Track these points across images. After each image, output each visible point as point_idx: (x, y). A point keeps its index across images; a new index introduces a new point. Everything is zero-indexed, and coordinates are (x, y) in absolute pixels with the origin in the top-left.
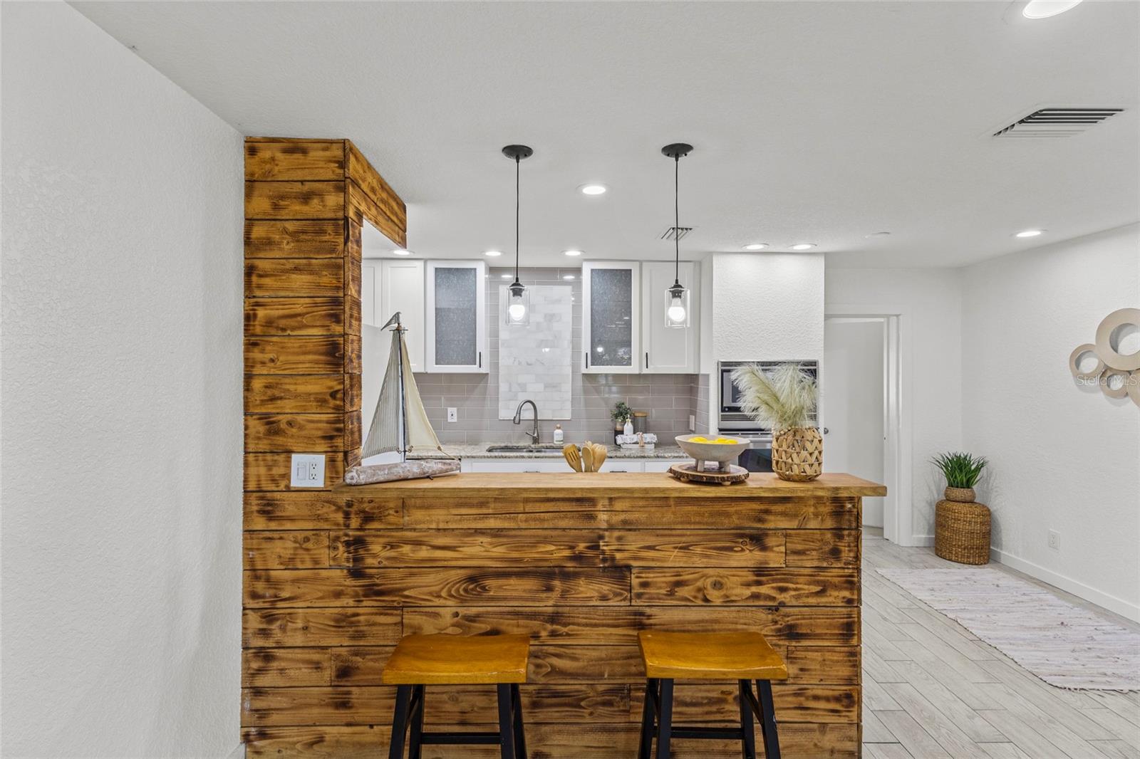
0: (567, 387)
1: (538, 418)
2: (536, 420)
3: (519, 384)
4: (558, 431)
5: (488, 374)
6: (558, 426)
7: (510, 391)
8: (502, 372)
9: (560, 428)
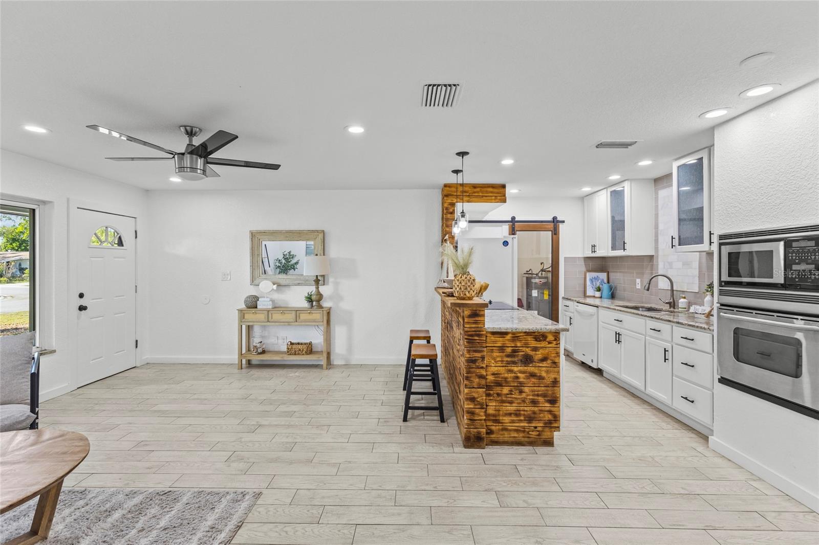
0: (696, 265)
1: (674, 289)
2: (672, 290)
3: (668, 262)
4: (682, 300)
5: (653, 256)
6: (683, 296)
7: (664, 268)
8: (660, 253)
9: (685, 298)
